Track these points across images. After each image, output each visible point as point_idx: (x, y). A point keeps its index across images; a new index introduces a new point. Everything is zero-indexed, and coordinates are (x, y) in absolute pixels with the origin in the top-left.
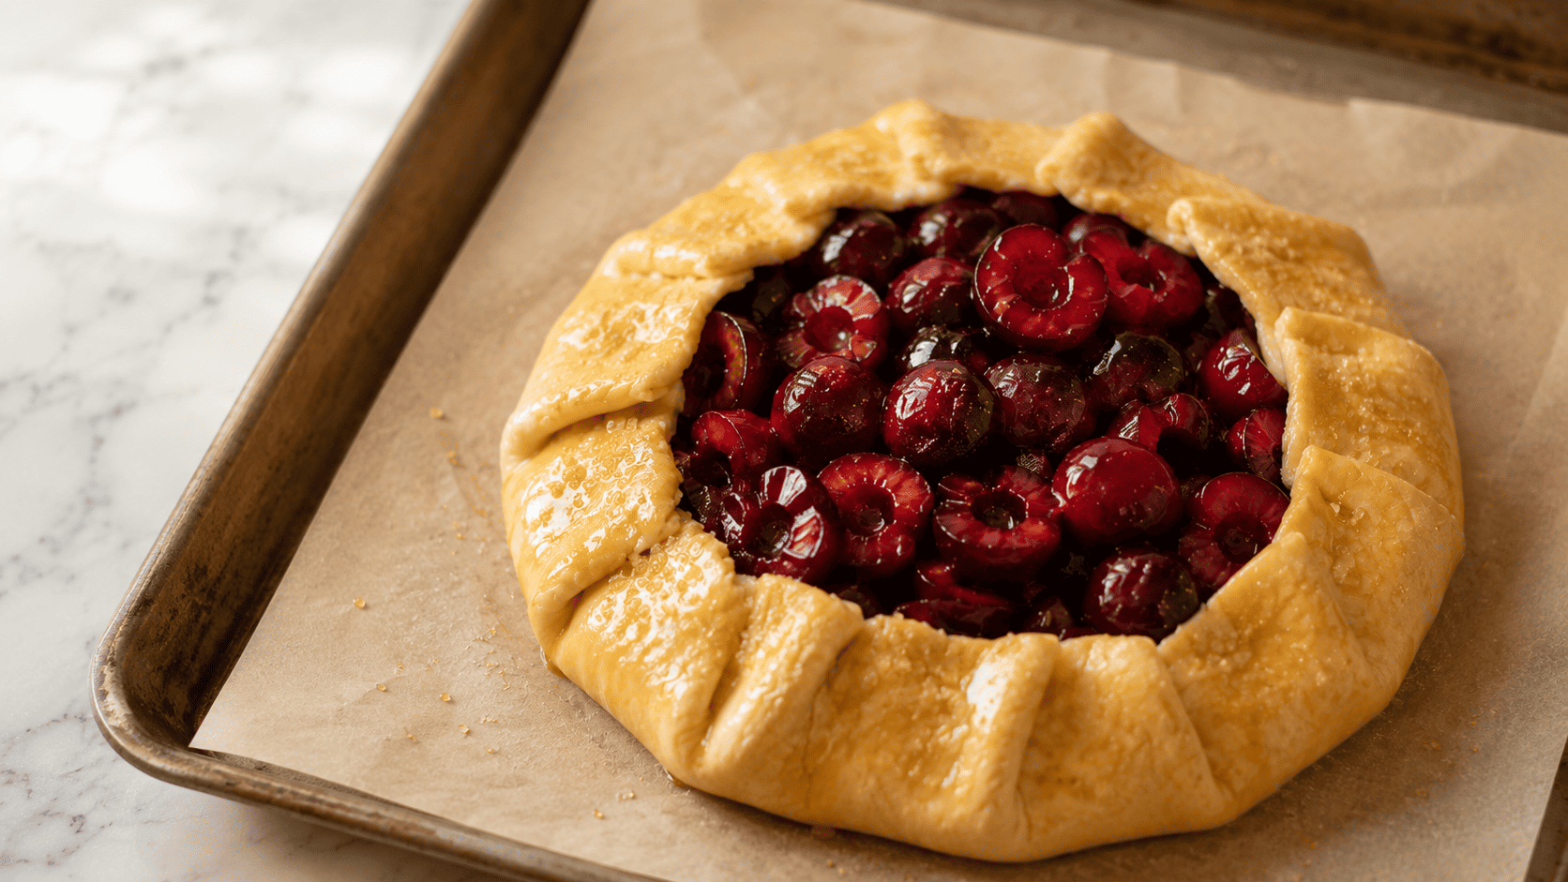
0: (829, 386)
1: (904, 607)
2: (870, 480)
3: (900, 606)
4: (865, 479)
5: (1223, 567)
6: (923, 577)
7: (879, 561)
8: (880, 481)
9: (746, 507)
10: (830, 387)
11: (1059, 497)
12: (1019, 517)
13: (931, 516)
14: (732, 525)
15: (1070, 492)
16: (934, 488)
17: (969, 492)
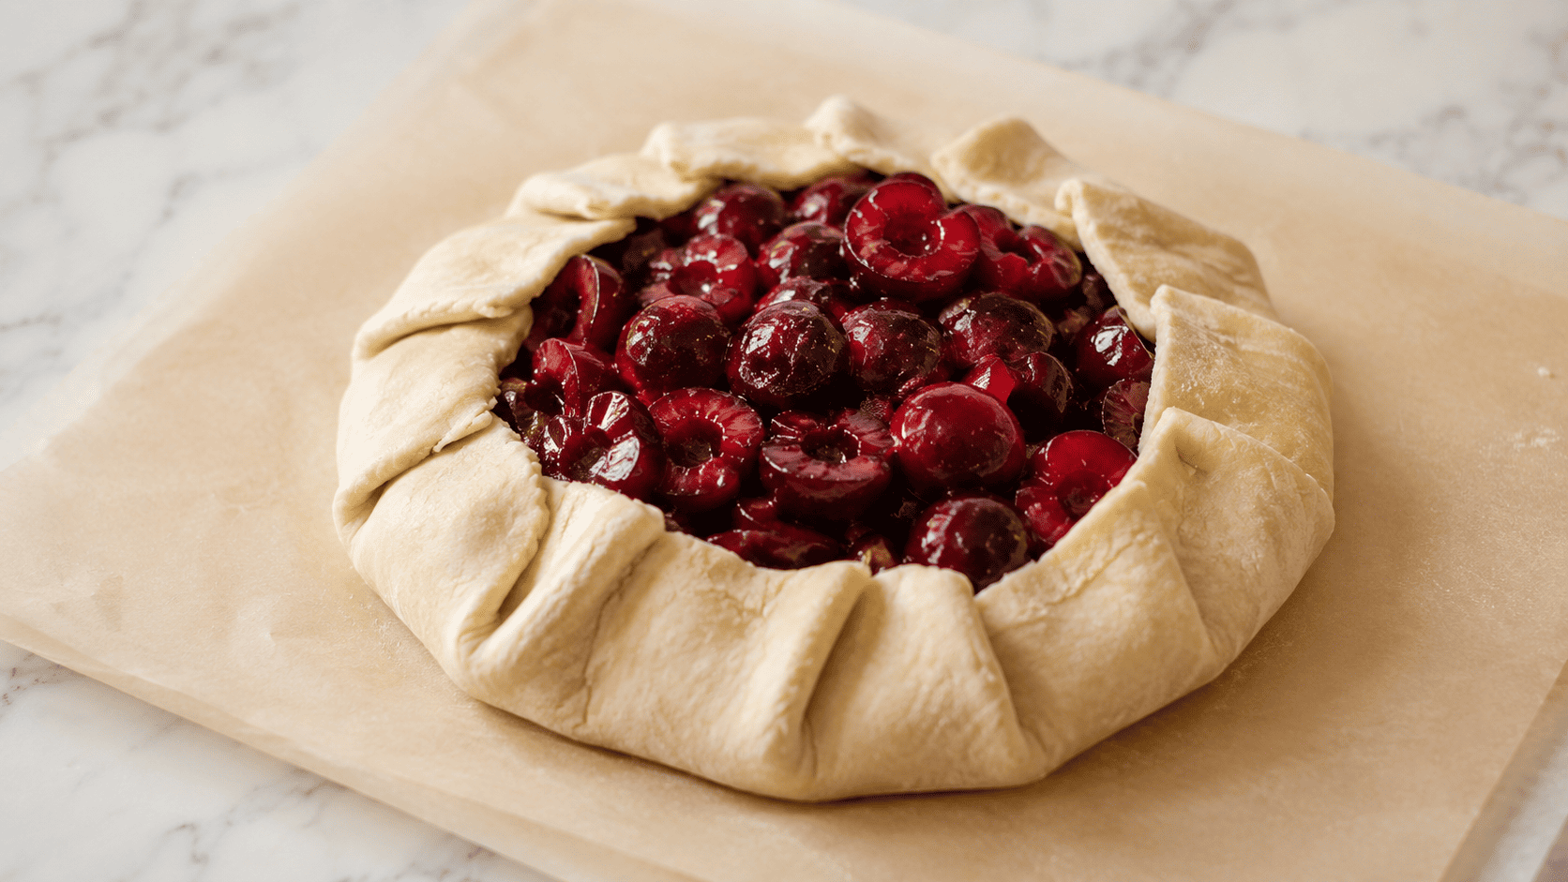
0: (674, 319)
1: (716, 538)
2: (703, 412)
3: (712, 537)
4: (697, 412)
5: (1062, 522)
6: (743, 513)
7: (697, 492)
8: (712, 416)
9: (568, 431)
10: (676, 320)
11: (895, 438)
12: (851, 456)
13: (759, 449)
14: (551, 446)
15: (906, 430)
16: (767, 424)
17: (801, 428)
